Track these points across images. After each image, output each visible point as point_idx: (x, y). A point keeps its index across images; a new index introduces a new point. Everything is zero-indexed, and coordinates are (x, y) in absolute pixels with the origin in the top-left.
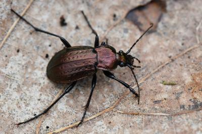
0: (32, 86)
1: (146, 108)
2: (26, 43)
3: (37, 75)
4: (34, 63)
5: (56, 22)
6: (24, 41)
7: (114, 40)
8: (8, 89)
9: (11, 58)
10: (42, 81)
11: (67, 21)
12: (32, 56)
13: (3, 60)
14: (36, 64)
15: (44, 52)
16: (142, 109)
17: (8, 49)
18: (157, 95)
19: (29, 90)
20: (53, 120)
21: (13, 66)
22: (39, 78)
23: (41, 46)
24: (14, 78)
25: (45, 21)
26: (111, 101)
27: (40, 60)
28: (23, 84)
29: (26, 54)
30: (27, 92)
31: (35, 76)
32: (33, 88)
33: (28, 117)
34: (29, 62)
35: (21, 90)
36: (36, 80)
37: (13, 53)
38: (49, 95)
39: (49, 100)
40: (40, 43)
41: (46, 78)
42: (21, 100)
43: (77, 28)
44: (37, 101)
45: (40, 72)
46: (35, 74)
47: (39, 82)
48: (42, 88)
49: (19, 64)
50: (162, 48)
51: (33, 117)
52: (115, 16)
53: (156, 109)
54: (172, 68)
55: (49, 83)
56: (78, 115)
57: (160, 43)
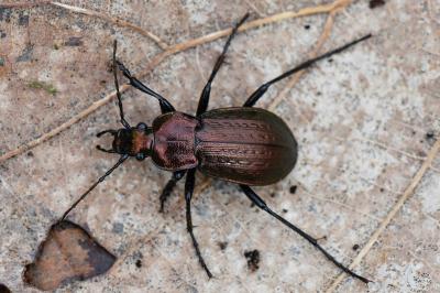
0: (331, 124)
1: (100, 33)
2: (338, 217)
3: (320, 150)
4: (322, 176)
5: (268, 260)
6: (342, 223)
7: (146, 209)
8: (384, 120)
9: (372, 187)
10: (310, 135)
11: (244, 261)
12: (325, 191)
13: (390, 183)
14: (319, 174)
15: (300, 200)
16: (108, 32)
17: (376, 206)
18: (71, 59)
19: (340, 116)
20: (294, 44)
21: (370, 170)
22: (314, 142)
23: (306, 211)
24: (368, 143)
25: (291, 263)
26: (169, 68)
27: (309, 182)
28: (351, 130)
29: (338, 196)
30: (342, 112)
31: (324, 147)
32: (330, 121)
33: (347, 57)
34: (333, 178)
35: (355, 117)
36: (322, 138)
37: (367, 196)
38: (296, 103)
39: (297, 92)
40: (306, 218)
41: (299, 142)
42: (357, 97)
43: (223, 246)
44: (324, 91)
45: (310, 156)
46: (322, 152)
47: (317, 133)
48: (310, 120)
49: (355, 173)
50: (45, 179)
51: (335, 57)
52: (139, 264)
53: (80, 24)
54: (30, 124)
55: (295, 129)
56: (241, 47)
57: (46, 191)
